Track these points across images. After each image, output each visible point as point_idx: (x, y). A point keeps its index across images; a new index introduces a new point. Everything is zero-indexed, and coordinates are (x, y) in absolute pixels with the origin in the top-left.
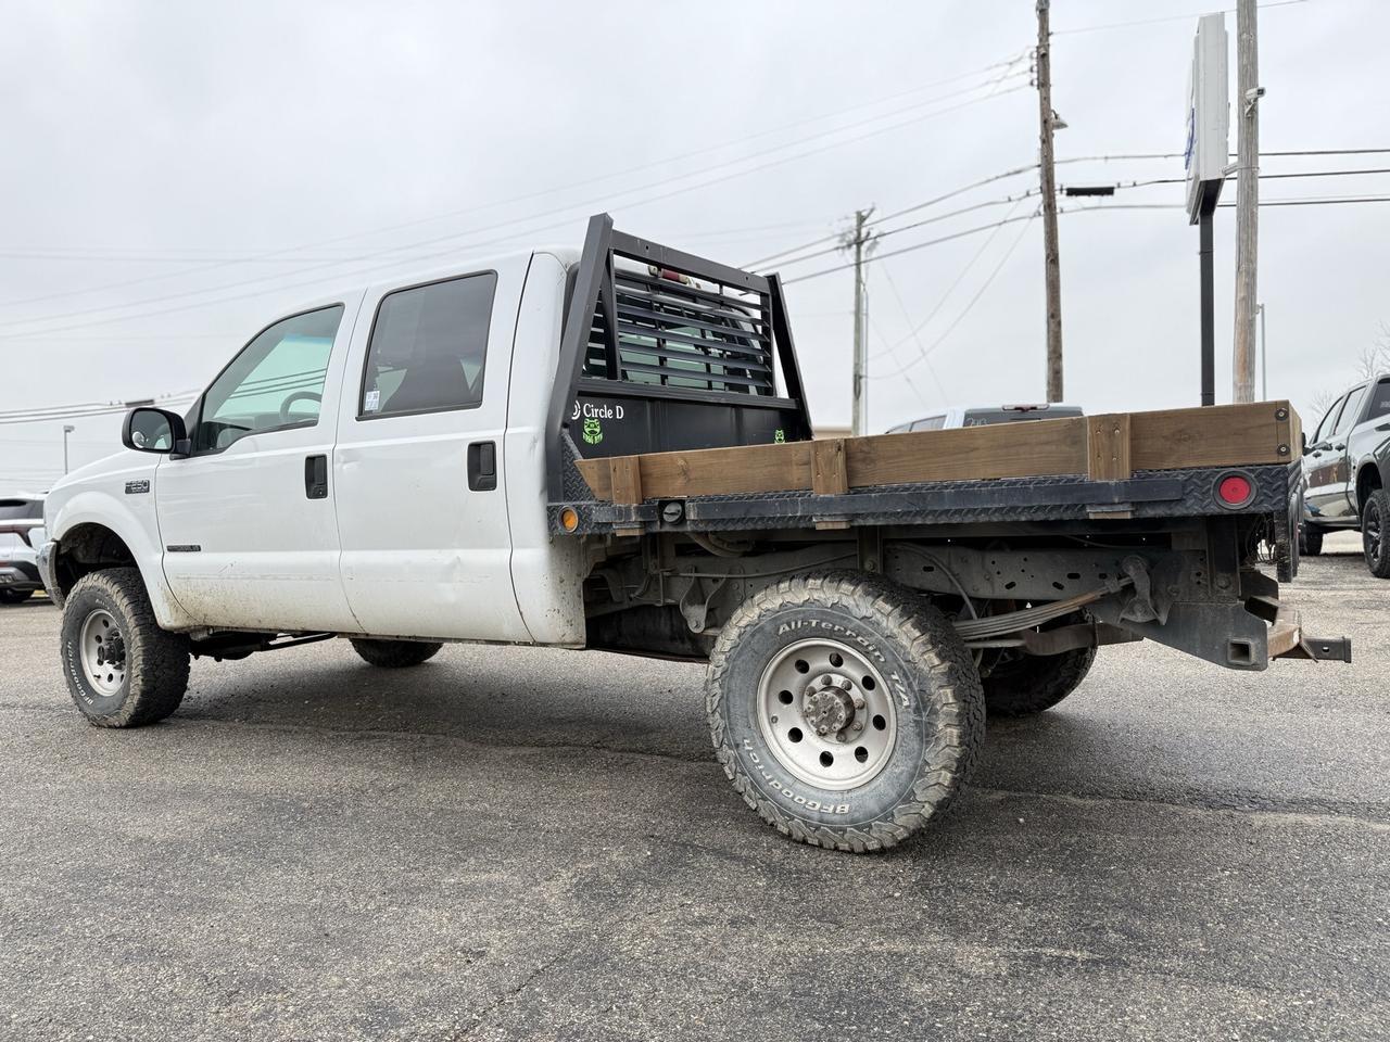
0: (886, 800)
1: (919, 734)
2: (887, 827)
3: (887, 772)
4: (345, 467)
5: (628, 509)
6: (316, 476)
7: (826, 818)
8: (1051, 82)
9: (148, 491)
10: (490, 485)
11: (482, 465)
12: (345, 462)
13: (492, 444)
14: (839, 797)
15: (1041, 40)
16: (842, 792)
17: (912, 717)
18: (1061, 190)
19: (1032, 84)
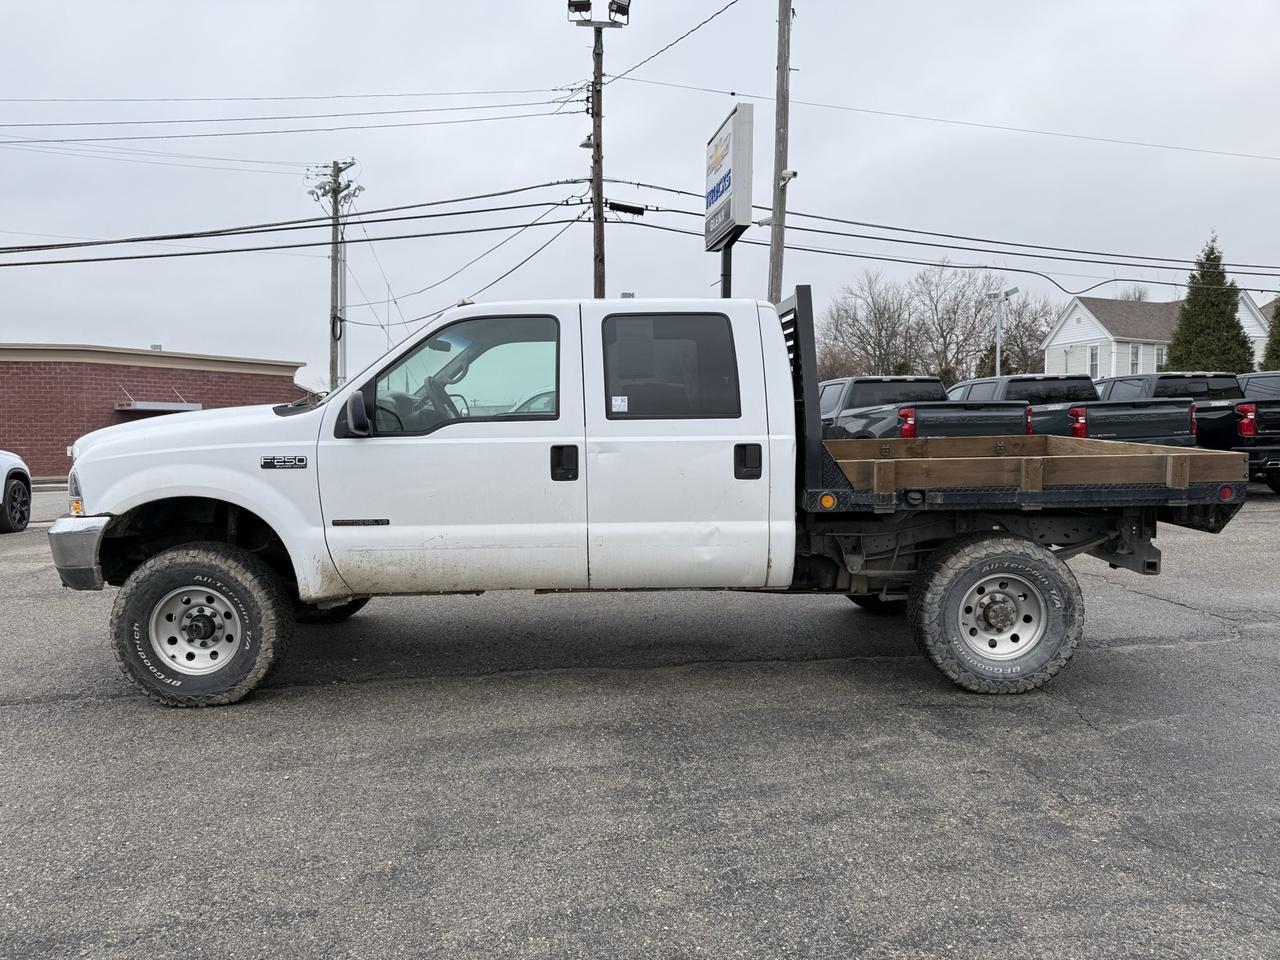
0: (1043, 661)
1: (1065, 622)
2: (1042, 675)
3: (1041, 645)
4: (600, 456)
5: (890, 496)
6: (564, 463)
7: (1007, 676)
8: (603, 114)
9: (305, 466)
10: (756, 474)
11: (748, 461)
12: (600, 452)
13: (758, 447)
14: (1011, 663)
15: (596, 78)
16: (1011, 660)
17: (1062, 613)
18: (606, 203)
19: (587, 110)
